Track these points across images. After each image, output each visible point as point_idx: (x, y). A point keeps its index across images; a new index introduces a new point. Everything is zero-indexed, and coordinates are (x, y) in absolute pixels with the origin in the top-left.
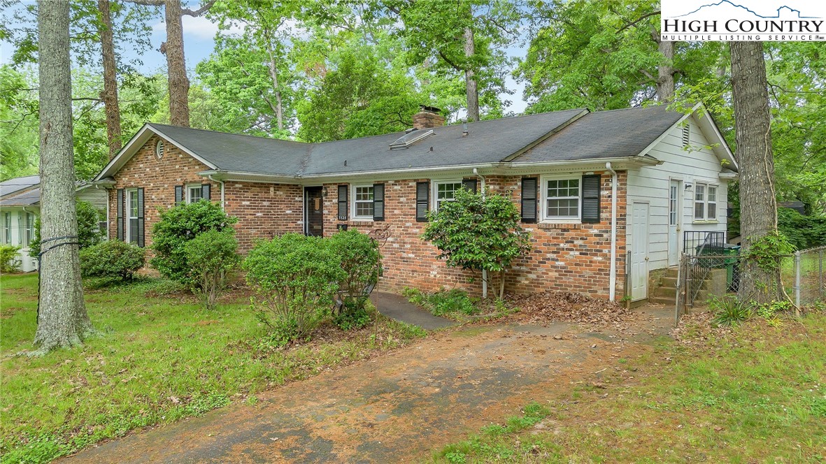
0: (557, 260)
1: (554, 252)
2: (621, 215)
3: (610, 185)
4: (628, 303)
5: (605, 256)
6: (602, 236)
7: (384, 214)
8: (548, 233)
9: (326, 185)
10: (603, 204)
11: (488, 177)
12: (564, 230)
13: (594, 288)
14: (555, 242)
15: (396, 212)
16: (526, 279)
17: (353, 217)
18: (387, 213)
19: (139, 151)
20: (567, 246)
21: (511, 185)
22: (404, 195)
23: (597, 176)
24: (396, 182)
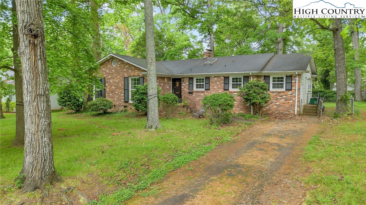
0: (277, 102)
1: (275, 100)
2: (299, 88)
3: (296, 79)
4: (301, 114)
5: (293, 101)
6: (292, 94)
7: (209, 88)
8: (273, 94)
9: (183, 78)
10: (293, 85)
11: (253, 76)
12: (279, 93)
13: (289, 111)
14: (276, 96)
15: (215, 87)
16: (265, 109)
17: (195, 89)
18: (211, 88)
19: (102, 63)
20: (280, 98)
21: (260, 78)
22: (218, 81)
23: (291, 76)
24: (215, 77)
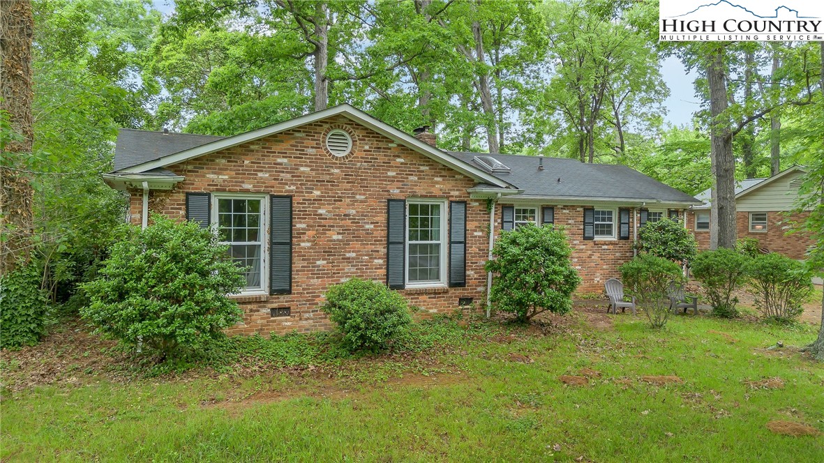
22: (572, 218)
23: (676, 211)
24: (565, 207)
